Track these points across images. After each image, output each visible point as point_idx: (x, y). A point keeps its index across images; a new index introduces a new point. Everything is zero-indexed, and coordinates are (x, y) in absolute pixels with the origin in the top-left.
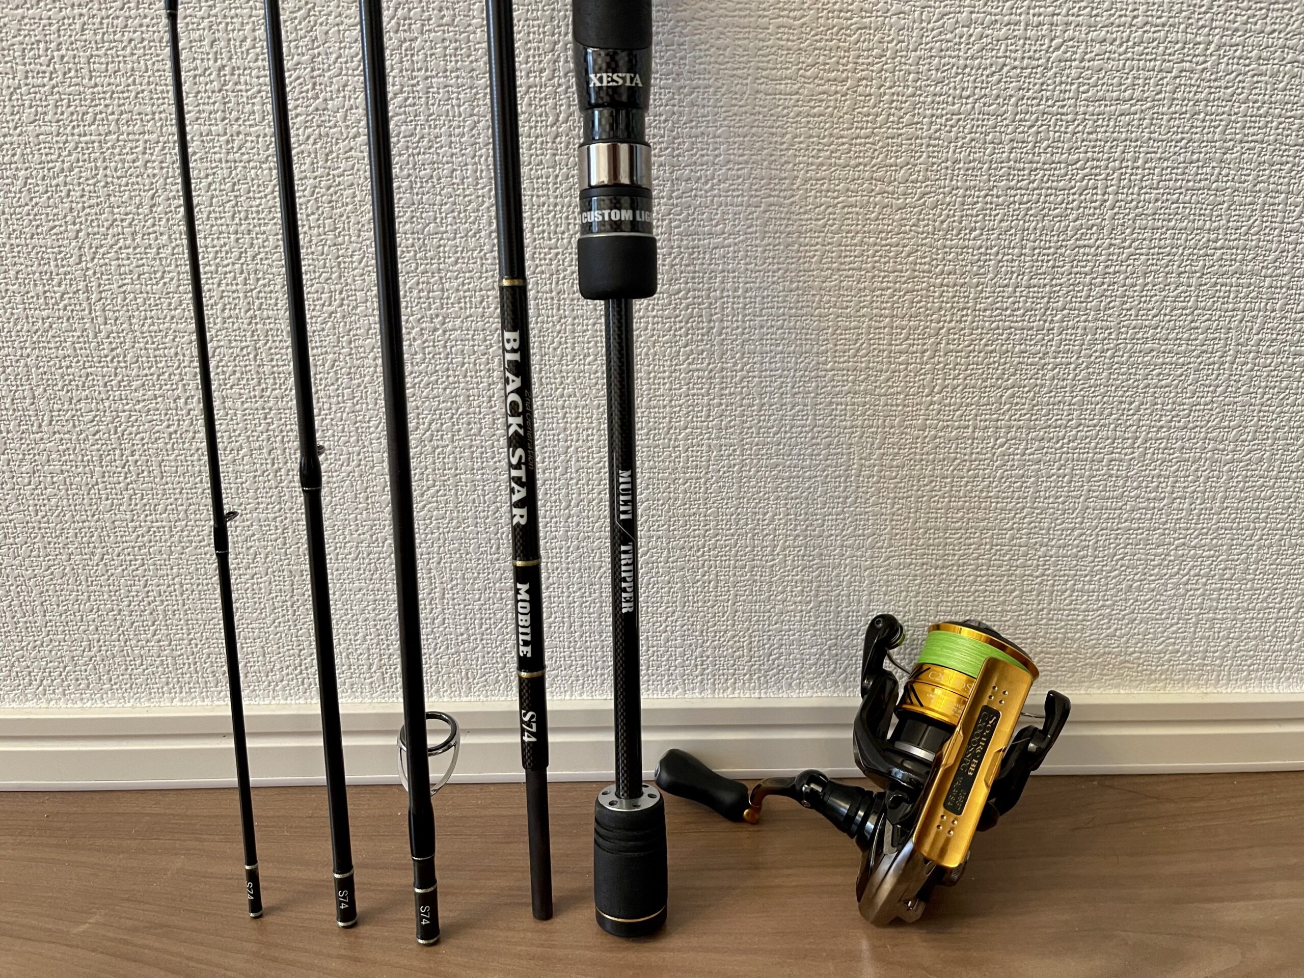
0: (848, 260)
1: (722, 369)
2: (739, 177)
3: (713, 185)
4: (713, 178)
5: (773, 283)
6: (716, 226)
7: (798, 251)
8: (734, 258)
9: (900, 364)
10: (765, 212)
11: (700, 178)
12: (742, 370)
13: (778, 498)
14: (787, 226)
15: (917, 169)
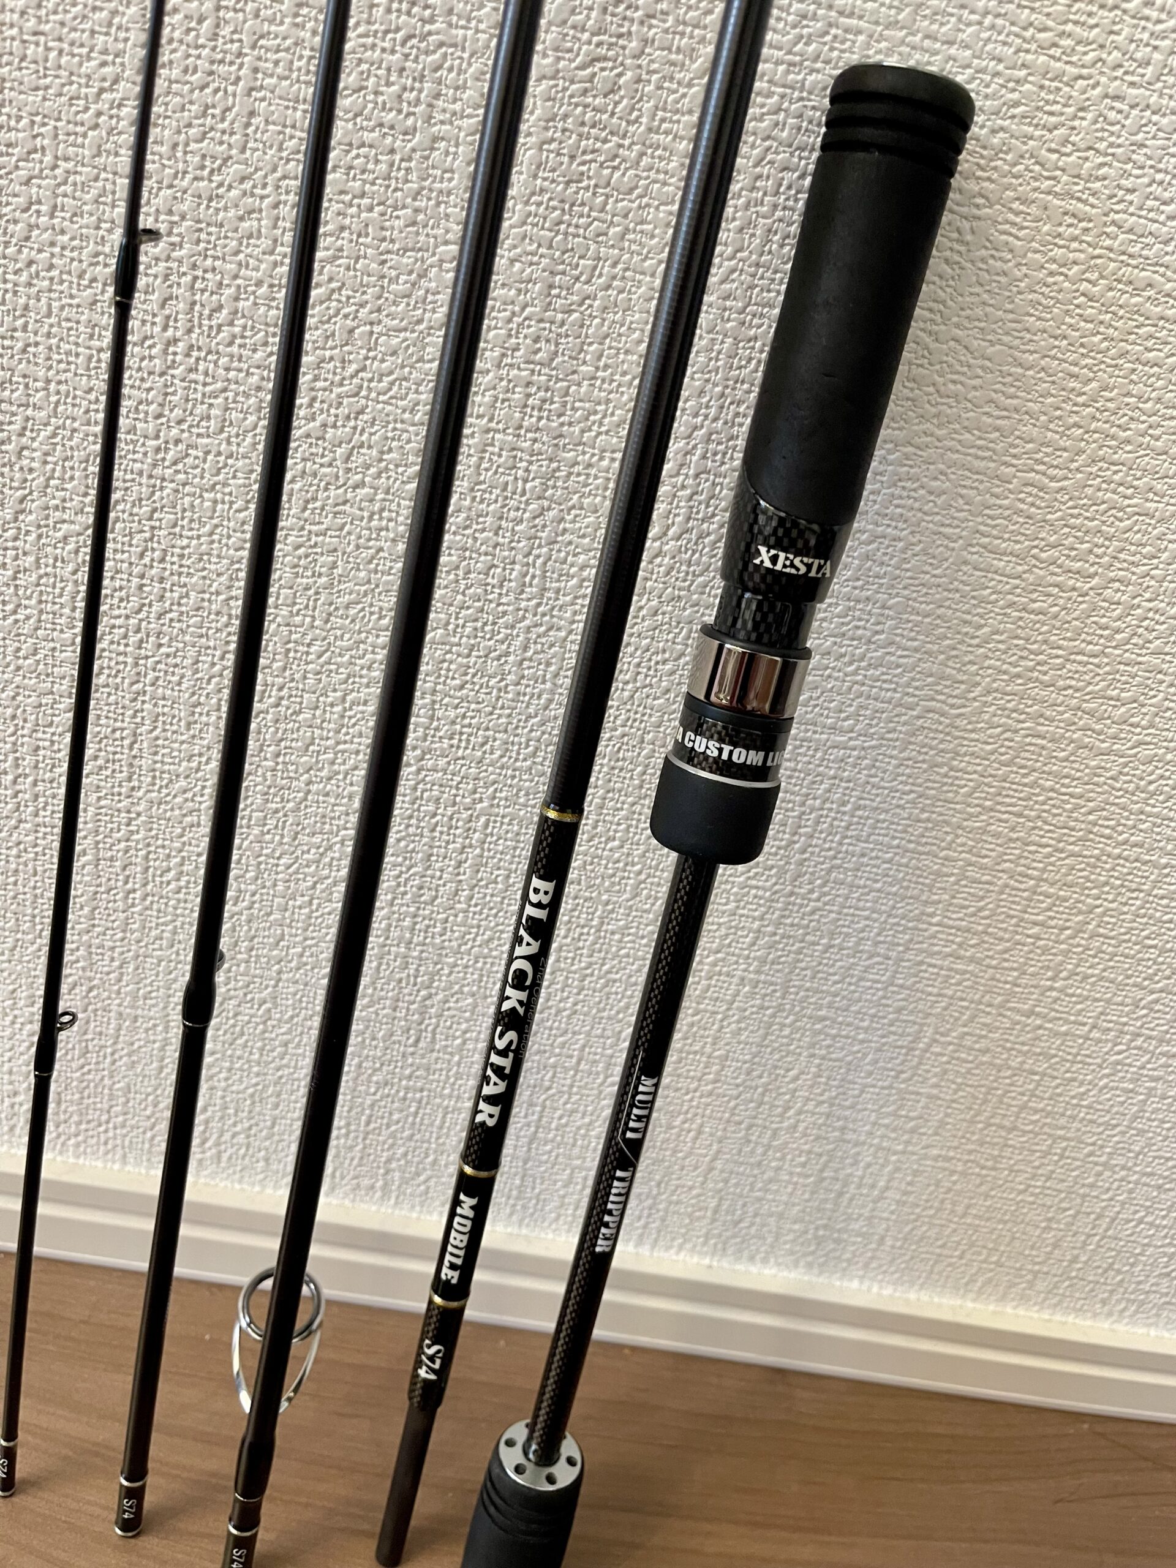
0: (1007, 800)
1: (792, 894)
2: (898, 666)
3: (859, 668)
4: (862, 659)
5: (898, 806)
6: (844, 720)
7: (946, 776)
8: (854, 766)
9: (1029, 936)
10: (919, 717)
11: (843, 655)
12: (818, 900)
13: (813, 1056)
14: (942, 741)
15: (1144, 710)
